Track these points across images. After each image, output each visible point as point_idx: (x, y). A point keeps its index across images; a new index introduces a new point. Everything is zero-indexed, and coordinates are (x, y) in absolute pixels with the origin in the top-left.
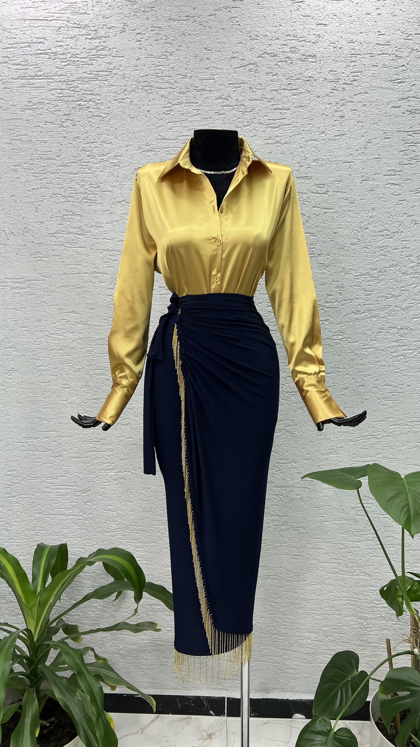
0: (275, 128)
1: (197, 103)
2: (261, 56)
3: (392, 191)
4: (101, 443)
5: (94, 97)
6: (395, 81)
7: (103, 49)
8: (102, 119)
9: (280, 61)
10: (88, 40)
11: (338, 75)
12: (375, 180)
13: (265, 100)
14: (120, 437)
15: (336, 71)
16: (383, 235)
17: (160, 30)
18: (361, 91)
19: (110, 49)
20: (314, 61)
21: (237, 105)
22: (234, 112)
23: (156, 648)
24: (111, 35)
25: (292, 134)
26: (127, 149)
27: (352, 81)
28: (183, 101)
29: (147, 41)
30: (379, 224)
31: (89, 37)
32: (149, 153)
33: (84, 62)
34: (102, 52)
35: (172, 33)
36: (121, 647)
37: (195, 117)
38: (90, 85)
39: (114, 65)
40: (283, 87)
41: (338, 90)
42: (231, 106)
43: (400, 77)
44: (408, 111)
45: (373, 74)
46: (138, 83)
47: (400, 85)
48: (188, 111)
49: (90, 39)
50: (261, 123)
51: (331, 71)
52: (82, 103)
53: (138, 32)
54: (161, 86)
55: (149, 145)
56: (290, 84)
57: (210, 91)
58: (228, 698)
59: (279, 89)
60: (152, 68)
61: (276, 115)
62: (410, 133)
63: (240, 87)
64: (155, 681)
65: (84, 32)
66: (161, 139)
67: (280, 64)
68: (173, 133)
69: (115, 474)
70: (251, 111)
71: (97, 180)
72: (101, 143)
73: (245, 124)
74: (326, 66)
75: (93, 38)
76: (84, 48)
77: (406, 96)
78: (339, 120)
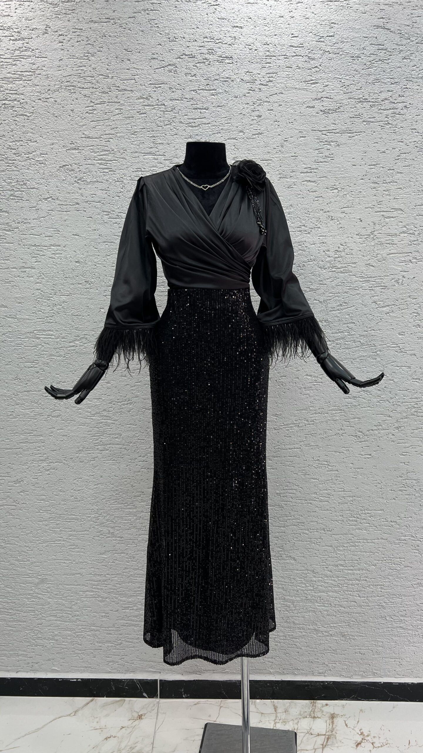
0: (195, 127)
1: (119, 102)
2: (180, 58)
3: (309, 188)
4: (32, 434)
5: (18, 96)
6: (309, 82)
7: (27, 50)
8: (26, 118)
9: (198, 63)
10: (11, 41)
11: (253, 76)
12: (292, 178)
13: (185, 99)
14: (51, 428)
15: (252, 72)
16: (301, 231)
17: (82, 32)
18: (276, 91)
19: (33, 50)
20: (231, 62)
21: (158, 105)
22: (155, 111)
23: (90, 633)
24: (34, 37)
25: (211, 133)
26: (52, 147)
27: (267, 82)
28: (105, 100)
29: (69, 43)
30: (296, 220)
31: (12, 38)
32: (74, 151)
33: (8, 63)
34: (25, 53)
35: (93, 34)
36: (56, 633)
37: (117, 116)
38: (14, 85)
39: (37, 66)
40: (201, 87)
41: (254, 90)
42: (153, 106)
43: (313, 79)
44: (321, 111)
45: (287, 75)
46: (62, 83)
47: (313, 86)
48: (110, 110)
49: (13, 40)
50: (181, 122)
51: (247, 72)
52: (7, 102)
53: (60, 33)
54: (83, 86)
55: (74, 144)
56: (209, 84)
57: (132, 91)
58: (161, 680)
59: (198, 89)
60: (74, 69)
61: (196, 114)
62: (324, 132)
63: (160, 87)
64: (90, 666)
65: (7, 33)
66: (85, 138)
67: (198, 65)
68: (96, 131)
69: (47, 464)
70: (172, 111)
71: (24, 177)
72: (26, 142)
73: (166, 123)
74: (242, 67)
75: (16, 40)
76: (8, 49)
77: (319, 97)
78: (256, 119)
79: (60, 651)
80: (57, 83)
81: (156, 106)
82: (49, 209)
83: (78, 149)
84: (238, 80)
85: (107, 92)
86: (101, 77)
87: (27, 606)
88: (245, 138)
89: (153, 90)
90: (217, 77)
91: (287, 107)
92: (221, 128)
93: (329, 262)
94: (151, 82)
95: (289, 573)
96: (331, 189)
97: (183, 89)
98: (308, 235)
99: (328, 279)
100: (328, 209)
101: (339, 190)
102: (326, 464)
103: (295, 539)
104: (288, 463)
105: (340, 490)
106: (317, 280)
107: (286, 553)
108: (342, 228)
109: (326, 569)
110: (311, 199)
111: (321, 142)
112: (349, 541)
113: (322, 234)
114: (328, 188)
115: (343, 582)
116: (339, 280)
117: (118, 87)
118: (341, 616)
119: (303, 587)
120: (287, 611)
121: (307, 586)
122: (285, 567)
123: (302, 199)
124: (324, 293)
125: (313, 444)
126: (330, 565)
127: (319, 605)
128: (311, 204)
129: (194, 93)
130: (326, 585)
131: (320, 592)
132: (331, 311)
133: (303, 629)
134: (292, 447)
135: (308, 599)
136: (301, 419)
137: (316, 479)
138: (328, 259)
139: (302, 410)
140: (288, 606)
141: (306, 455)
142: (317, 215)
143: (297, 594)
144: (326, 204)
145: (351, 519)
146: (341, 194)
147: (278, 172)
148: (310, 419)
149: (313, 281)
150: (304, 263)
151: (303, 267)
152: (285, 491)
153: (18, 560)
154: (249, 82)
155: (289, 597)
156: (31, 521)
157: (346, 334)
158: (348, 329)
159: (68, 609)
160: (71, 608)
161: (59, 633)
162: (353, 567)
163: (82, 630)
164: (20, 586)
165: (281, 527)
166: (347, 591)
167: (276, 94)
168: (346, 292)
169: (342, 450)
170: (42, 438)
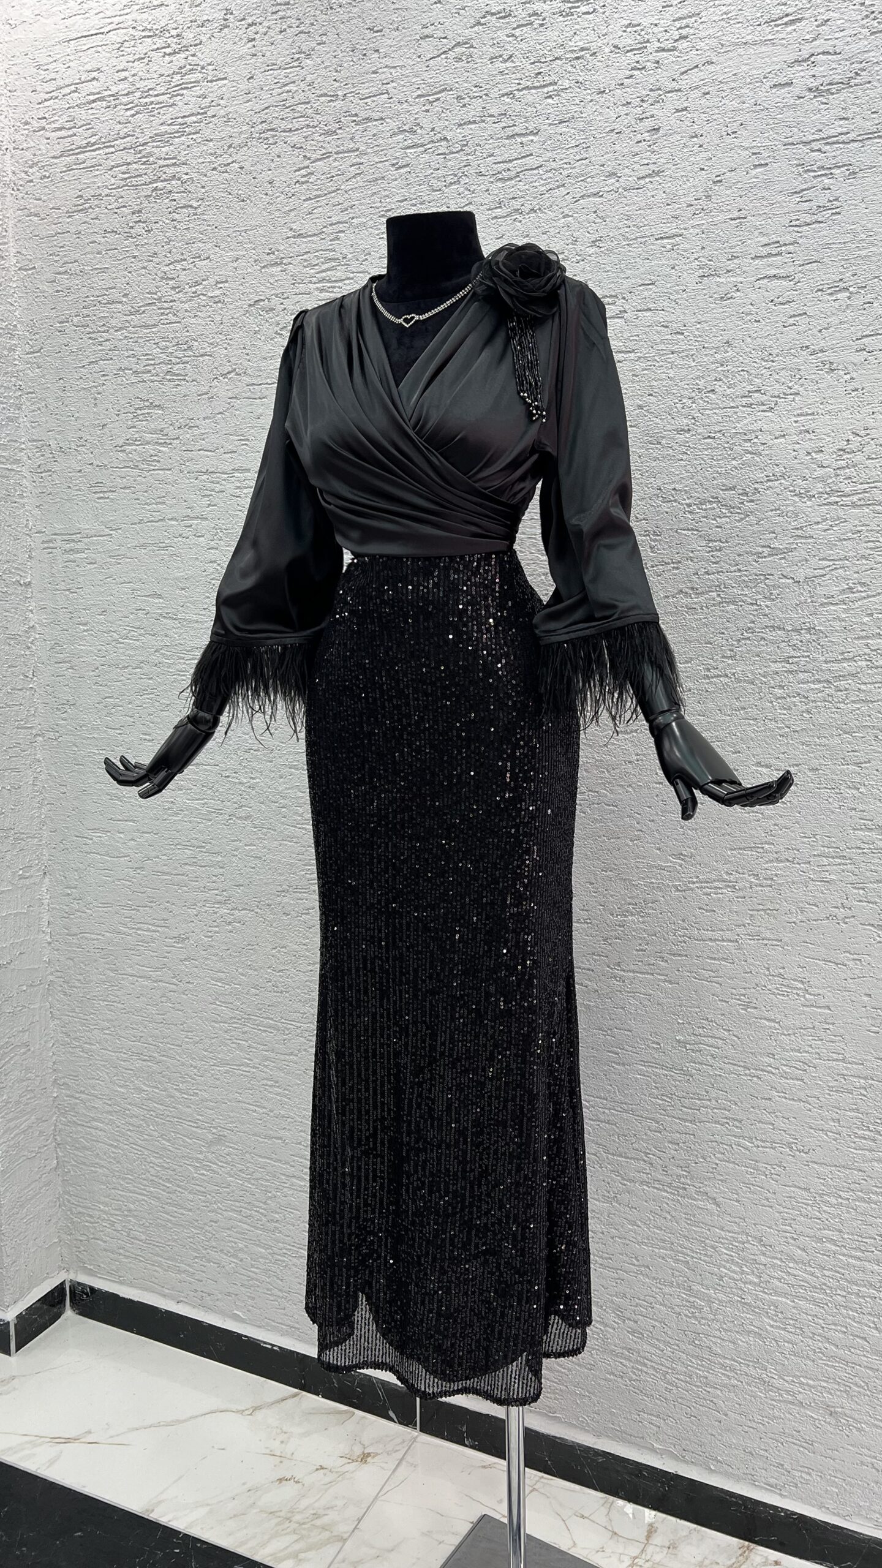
79: (246, 1283)
80: (244, 128)
81: (429, 146)
82: (230, 394)
83: (281, 263)
84: (607, 50)
85: (335, 131)
86: (323, 99)
87: (193, 1182)
88: (620, 190)
89: (423, 109)
90: (559, 53)
91: (724, 94)
92: (565, 173)
93: (822, 479)
94: (419, 93)
95: (702, 1233)
96: (830, 291)
97: (486, 95)
98: (770, 414)
99: (818, 523)
100: (823, 344)
101: (851, 293)
102: (801, 989)
103: (718, 1155)
104: (706, 974)
105: (835, 1056)
106: (790, 527)
107: (698, 1185)
108: (857, 390)
109: (792, 1241)
110: (777, 322)
111: (808, 171)
112: (852, 1186)
113: (805, 410)
114: (822, 290)
115: (832, 1283)
116: (848, 526)
117: (356, 115)
118: (827, 1365)
119: (734, 1272)
120: (696, 1318)
121: (743, 1272)
122: (694, 1216)
123: (756, 324)
124: (807, 560)
125: (768, 935)
126: (802, 1234)
127: (772, 1323)
128: (778, 336)
129: (508, 100)
130: (791, 1280)
131: (776, 1294)
132: (823, 605)
133: (733, 1370)
134: (716, 935)
135: (745, 1304)
136: (740, 870)
137: (774, 1021)
138: (820, 472)
139: (744, 849)
140: (697, 1308)
141: (750, 960)
142: (791, 361)
143: (720, 1285)
144: (815, 331)
145: (860, 1132)
146: (857, 301)
147: (697, 263)
148: (762, 874)
149: (778, 530)
150: (757, 486)
151: (754, 494)
152: (697, 1039)
153: (179, 1090)
154: (631, 50)
155: (699, 1287)
156: (201, 1018)
157: (864, 663)
158: (867, 651)
159: (261, 1205)
160: (265, 1203)
161: (246, 1246)
162: (863, 1251)
163: (285, 1251)
164: (184, 1141)
165: (685, 1120)
166: (845, 1307)
167: (697, 66)
168: (863, 557)
169: (842, 957)
170: (220, 858)
